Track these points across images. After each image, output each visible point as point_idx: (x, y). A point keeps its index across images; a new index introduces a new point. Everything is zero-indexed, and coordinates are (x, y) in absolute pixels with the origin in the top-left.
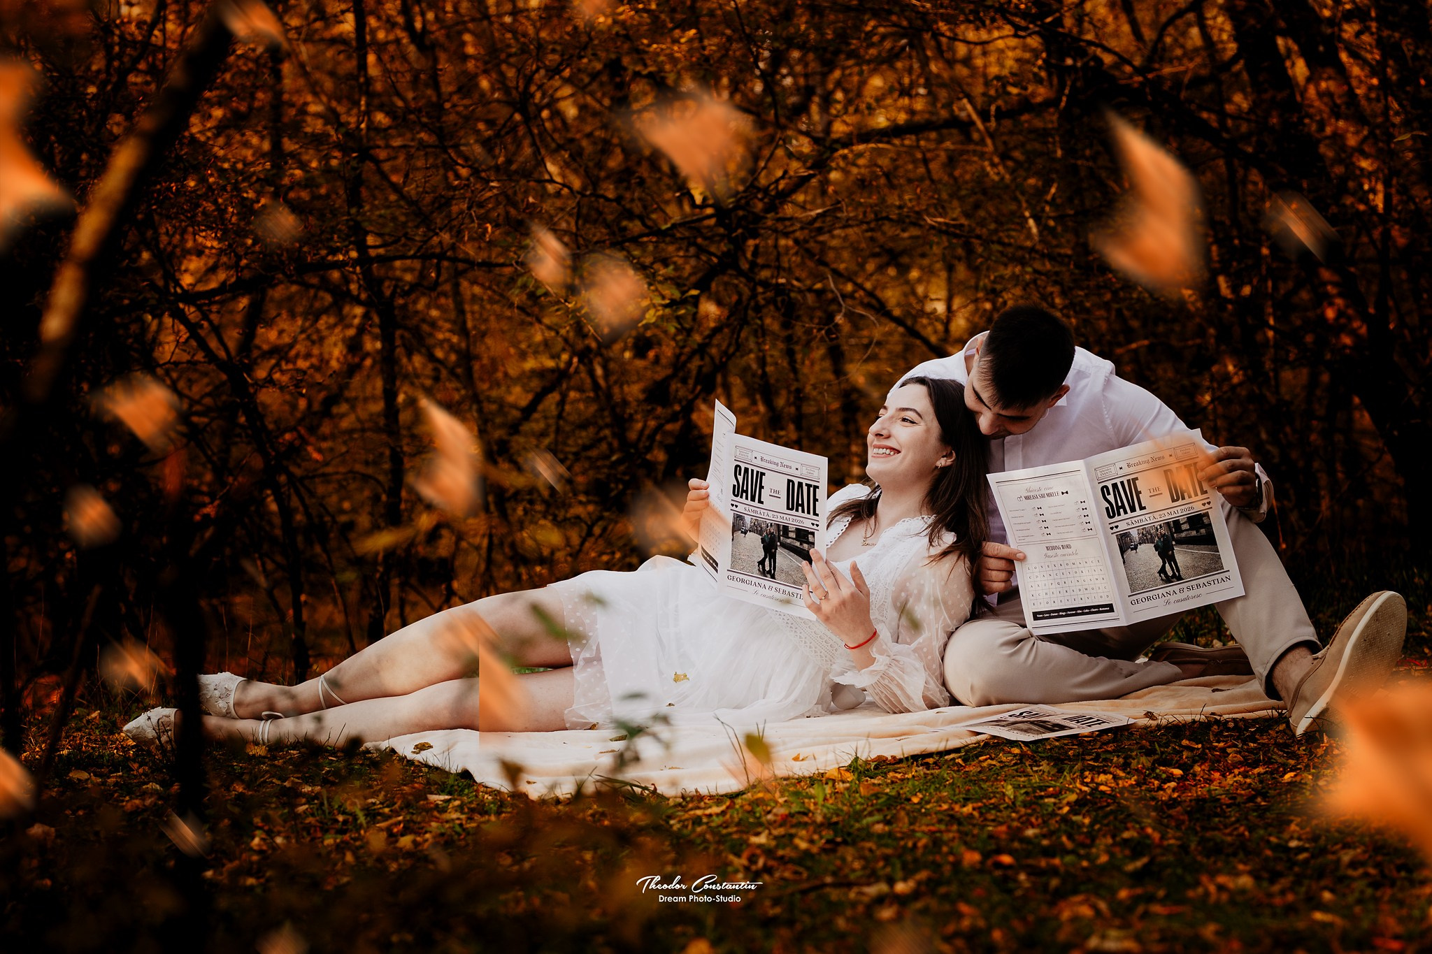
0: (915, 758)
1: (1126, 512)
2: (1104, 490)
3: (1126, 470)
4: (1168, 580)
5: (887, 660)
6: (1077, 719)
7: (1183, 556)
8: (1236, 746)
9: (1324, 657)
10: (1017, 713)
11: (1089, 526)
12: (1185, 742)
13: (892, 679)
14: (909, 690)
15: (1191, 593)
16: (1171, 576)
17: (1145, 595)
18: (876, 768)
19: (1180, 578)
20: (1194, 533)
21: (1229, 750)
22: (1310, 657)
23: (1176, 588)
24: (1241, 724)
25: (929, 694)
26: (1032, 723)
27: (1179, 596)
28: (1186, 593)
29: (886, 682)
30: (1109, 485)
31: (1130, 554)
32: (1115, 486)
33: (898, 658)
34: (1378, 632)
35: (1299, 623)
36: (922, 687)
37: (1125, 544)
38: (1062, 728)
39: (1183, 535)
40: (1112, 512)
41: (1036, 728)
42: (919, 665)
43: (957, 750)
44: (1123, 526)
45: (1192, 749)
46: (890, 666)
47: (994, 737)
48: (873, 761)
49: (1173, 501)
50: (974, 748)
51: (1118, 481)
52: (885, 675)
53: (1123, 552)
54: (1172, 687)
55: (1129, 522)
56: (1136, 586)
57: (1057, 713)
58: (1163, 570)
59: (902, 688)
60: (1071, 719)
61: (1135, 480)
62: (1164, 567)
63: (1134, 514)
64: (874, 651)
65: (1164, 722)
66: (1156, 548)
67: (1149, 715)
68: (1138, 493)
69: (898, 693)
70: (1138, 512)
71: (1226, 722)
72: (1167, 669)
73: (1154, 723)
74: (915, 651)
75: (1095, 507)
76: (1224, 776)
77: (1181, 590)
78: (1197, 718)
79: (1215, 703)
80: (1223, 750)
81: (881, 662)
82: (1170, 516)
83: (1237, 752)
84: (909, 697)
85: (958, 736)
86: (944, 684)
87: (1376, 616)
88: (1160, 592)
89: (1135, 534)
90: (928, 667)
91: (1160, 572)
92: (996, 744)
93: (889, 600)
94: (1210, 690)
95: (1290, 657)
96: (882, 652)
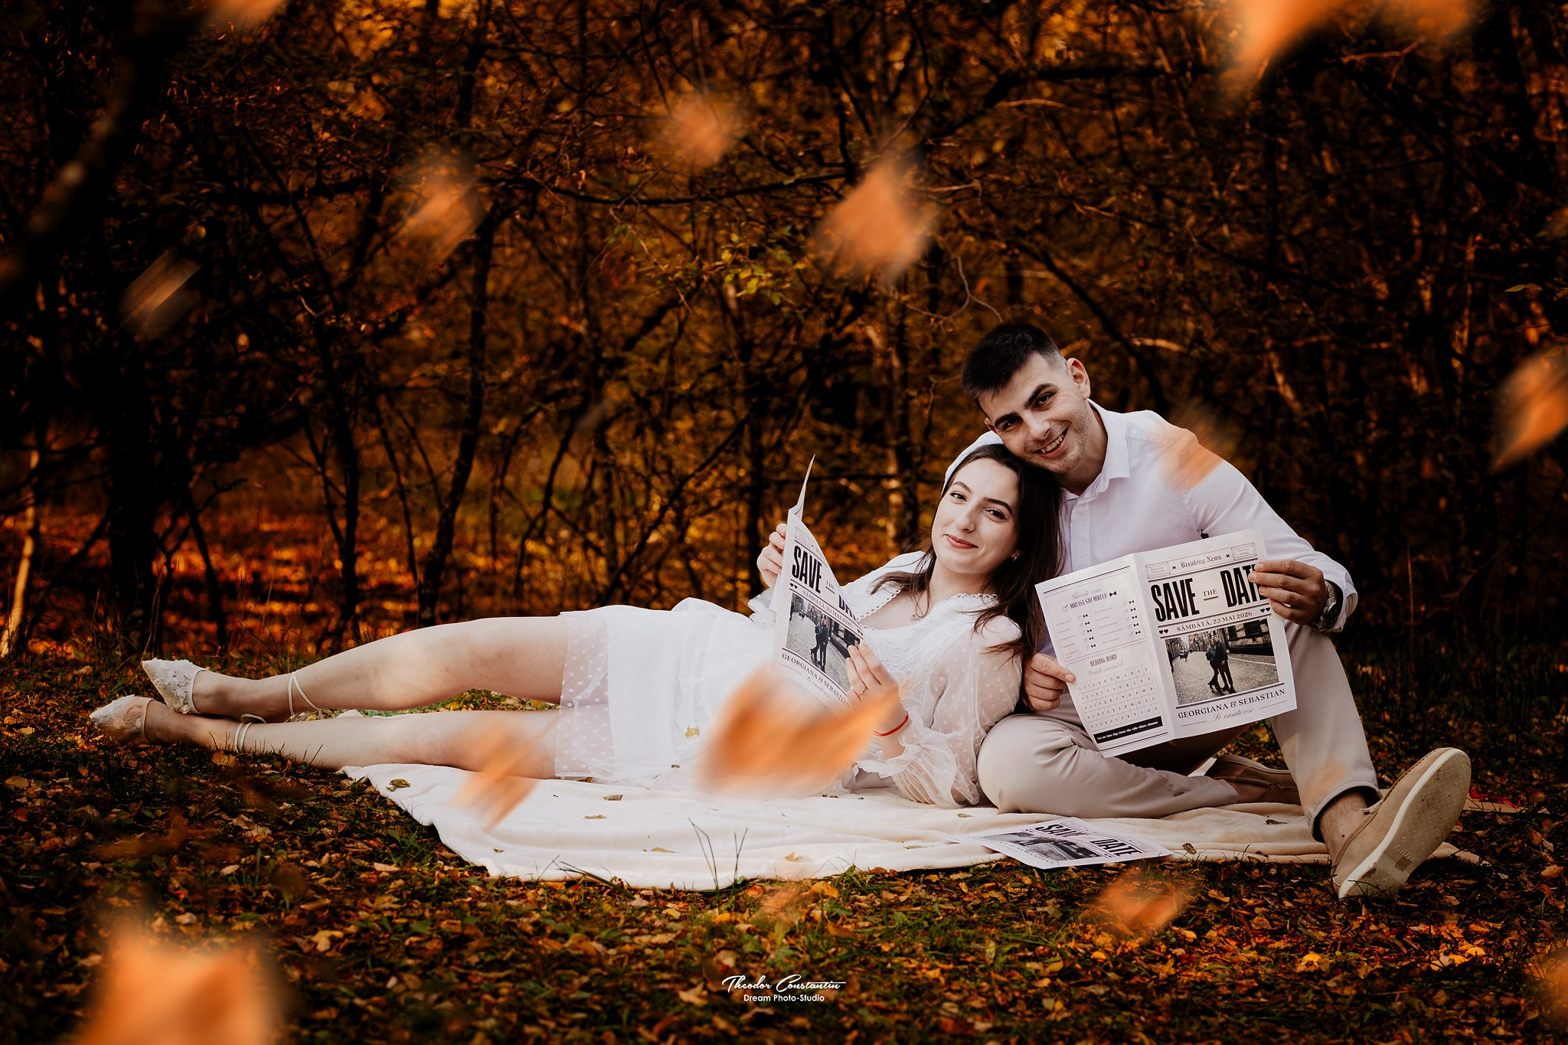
0: (915, 874)
1: (1177, 616)
2: (1155, 590)
3: (1180, 570)
4: (1220, 692)
5: (917, 749)
6: (1107, 844)
7: (1237, 666)
8: (1266, 905)
9: (1375, 813)
10: (1046, 825)
11: (1137, 629)
12: (1213, 893)
13: (920, 770)
14: (938, 784)
15: (1244, 707)
16: (1222, 688)
17: (1193, 708)
18: (872, 882)
19: (1232, 691)
20: (1250, 642)
21: (1257, 910)
22: (1362, 810)
23: (1228, 702)
24: (1285, 871)
25: (958, 789)
26: (1056, 843)
27: (1231, 710)
28: (1238, 707)
29: (914, 772)
30: (1161, 585)
31: (1178, 660)
32: (1166, 586)
33: (929, 747)
34: (1437, 792)
35: (1359, 764)
36: (951, 781)
37: (1174, 650)
38: (1087, 853)
39: (1239, 643)
40: (1162, 614)
41: (1058, 851)
42: (951, 757)
43: (965, 869)
44: (1173, 631)
45: (1218, 902)
46: (919, 755)
47: (1009, 859)
48: (870, 873)
49: (1230, 605)
50: (985, 869)
51: (1170, 582)
52: (913, 764)
53: (1171, 659)
54: (1223, 811)
55: (1180, 627)
56: (1183, 697)
57: (1090, 832)
58: (1214, 682)
59: (930, 781)
60: (1099, 843)
61: (1189, 581)
62: (1215, 678)
63: (1186, 618)
64: (903, 738)
65: (1202, 858)
66: (1209, 656)
67: (1188, 847)
68: (1191, 596)
69: (926, 785)
70: (1191, 616)
71: (1271, 865)
72: (1223, 788)
73: (1190, 856)
74: (949, 741)
75: (1146, 608)
76: (1240, 946)
77: (1233, 704)
78: (1240, 856)
79: (1265, 838)
80: (1251, 908)
81: (911, 751)
82: (1225, 622)
83: (1266, 915)
84: (936, 791)
85: (969, 851)
86: (976, 781)
87: (1438, 776)
88: (1210, 705)
89: (1186, 641)
90: (960, 761)
91: (1211, 684)
92: (1009, 868)
93: (927, 682)
94: (1264, 819)
95: (1341, 805)
96: (911, 741)
